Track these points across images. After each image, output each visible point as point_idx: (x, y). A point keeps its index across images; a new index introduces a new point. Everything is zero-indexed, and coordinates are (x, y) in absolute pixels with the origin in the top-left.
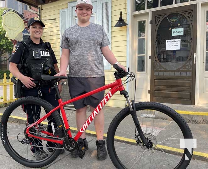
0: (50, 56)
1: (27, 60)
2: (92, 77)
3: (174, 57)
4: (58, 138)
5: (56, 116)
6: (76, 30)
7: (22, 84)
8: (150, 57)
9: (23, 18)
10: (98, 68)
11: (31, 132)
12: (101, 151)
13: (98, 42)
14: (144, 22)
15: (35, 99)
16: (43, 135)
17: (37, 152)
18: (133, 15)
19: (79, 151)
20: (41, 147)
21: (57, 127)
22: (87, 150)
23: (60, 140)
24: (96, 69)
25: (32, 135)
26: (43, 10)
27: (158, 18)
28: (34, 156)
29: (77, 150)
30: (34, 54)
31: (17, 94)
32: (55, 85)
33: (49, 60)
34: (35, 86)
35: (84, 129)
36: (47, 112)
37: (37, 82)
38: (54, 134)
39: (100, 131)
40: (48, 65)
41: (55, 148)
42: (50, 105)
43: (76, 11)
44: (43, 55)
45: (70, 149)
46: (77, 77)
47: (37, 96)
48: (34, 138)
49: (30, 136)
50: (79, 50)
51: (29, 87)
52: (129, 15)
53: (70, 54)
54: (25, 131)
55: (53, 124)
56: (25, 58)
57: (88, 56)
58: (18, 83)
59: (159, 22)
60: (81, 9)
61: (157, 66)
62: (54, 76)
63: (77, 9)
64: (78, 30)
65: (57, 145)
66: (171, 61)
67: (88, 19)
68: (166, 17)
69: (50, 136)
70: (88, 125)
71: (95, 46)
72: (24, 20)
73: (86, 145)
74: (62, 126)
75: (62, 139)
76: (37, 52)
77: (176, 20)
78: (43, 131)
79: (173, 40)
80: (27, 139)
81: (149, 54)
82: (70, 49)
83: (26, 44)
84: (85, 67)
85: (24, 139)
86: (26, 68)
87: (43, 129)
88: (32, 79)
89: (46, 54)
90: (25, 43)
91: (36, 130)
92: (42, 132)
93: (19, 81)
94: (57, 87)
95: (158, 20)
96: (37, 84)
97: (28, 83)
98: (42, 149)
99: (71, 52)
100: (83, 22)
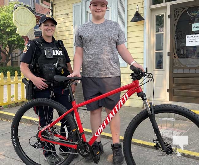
0: (62, 55)
1: (38, 60)
2: (107, 77)
3: (195, 53)
4: (72, 142)
5: (70, 119)
6: (90, 27)
7: (33, 85)
8: (169, 54)
9: (34, 13)
10: (114, 68)
11: (43, 136)
12: (117, 155)
13: (113, 40)
14: (162, 16)
15: (48, 101)
16: (56, 138)
17: (49, 156)
18: (150, 9)
19: (94, 156)
20: (54, 151)
21: (71, 131)
22: (103, 154)
23: (74, 144)
24: (111, 68)
25: (45, 139)
26: (55, 4)
27: (177, 12)
28: (47, 160)
29: (92, 155)
30: (46, 54)
31: (29, 95)
32: (68, 86)
33: (62, 59)
34: (47, 87)
35: (99, 133)
36: (60, 115)
37: (50, 83)
38: (68, 138)
39: (116, 134)
40: (61, 65)
41: (69, 153)
42: (63, 108)
43: (90, 7)
44: (55, 54)
45: (84, 154)
46: (92, 77)
47: (49, 98)
48: (46, 142)
49: (43, 140)
50: (93, 48)
51: (41, 89)
52: (146, 9)
53: (84, 53)
54: (37, 134)
55: (66, 127)
56: (36, 57)
57: (103, 55)
58: (29, 84)
59: (178, 16)
60: (95, 5)
61: (176, 63)
62: (67, 77)
63: (91, 5)
64: (93, 27)
65: (71, 150)
66: (191, 57)
67: (103, 16)
68: (186, 11)
69: (63, 141)
70: (104, 128)
71: (111, 44)
72: (35, 15)
73: (101, 149)
74: (75, 130)
75: (77, 143)
76: (49, 51)
77: (196, 14)
78: (56, 134)
79: (193, 35)
80: (39, 143)
81: (168, 50)
82: (84, 48)
83: (37, 43)
84: (100, 66)
85: (36, 143)
86: (38, 68)
87: (56, 132)
88: (44, 80)
89: (59, 53)
90: (36, 41)
91: (49, 133)
92: (54, 136)
93: (30, 82)
94: (70, 88)
95: (177, 14)
96: (50, 85)
97: (40, 85)
98: (55, 153)
99: (85, 51)
100: (98, 18)
